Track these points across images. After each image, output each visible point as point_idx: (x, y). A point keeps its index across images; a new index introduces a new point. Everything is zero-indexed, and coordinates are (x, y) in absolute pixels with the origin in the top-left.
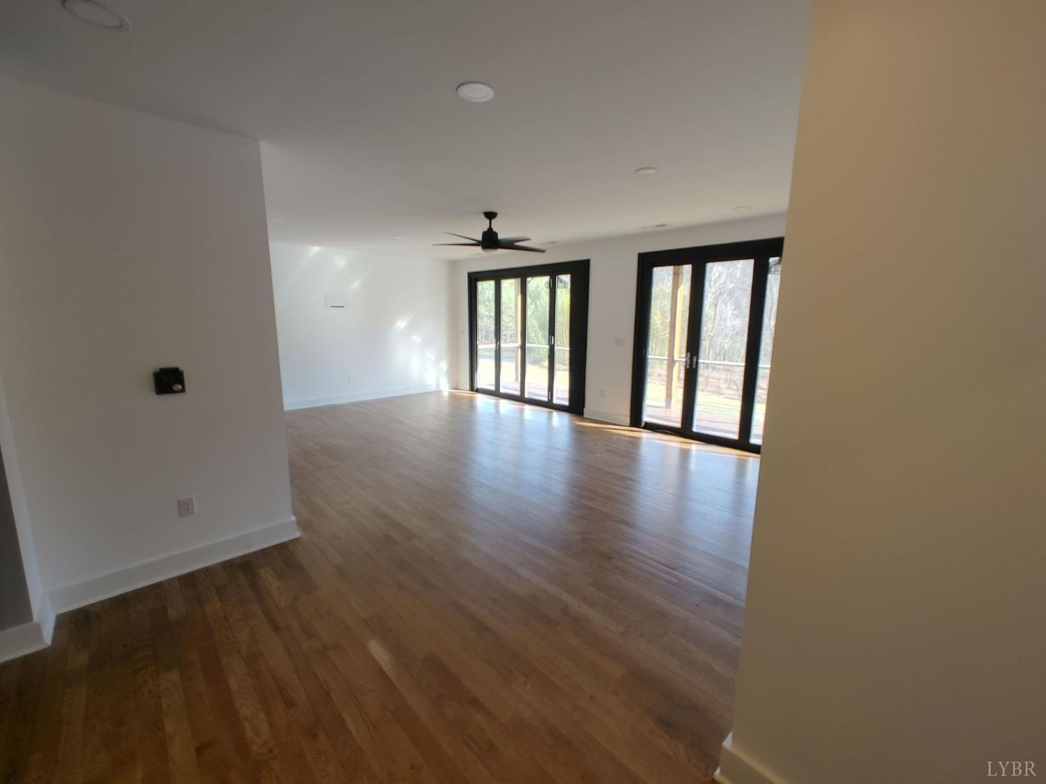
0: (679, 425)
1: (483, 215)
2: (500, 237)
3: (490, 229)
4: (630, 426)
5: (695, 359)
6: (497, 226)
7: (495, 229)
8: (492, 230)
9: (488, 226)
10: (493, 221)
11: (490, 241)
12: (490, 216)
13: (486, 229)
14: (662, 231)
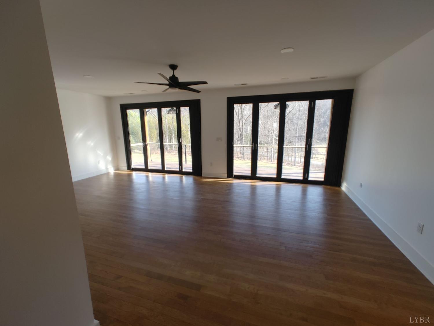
0: (250, 175)
1: (169, 67)
2: (180, 81)
3: (174, 75)
4: (227, 178)
5: (256, 145)
6: (177, 73)
7: (176, 76)
8: (175, 76)
9: (172, 74)
10: (175, 71)
11: (174, 83)
12: (174, 67)
13: (171, 76)
14: (244, 86)
